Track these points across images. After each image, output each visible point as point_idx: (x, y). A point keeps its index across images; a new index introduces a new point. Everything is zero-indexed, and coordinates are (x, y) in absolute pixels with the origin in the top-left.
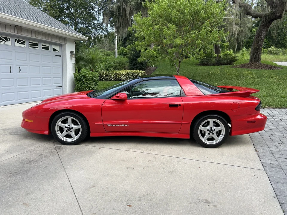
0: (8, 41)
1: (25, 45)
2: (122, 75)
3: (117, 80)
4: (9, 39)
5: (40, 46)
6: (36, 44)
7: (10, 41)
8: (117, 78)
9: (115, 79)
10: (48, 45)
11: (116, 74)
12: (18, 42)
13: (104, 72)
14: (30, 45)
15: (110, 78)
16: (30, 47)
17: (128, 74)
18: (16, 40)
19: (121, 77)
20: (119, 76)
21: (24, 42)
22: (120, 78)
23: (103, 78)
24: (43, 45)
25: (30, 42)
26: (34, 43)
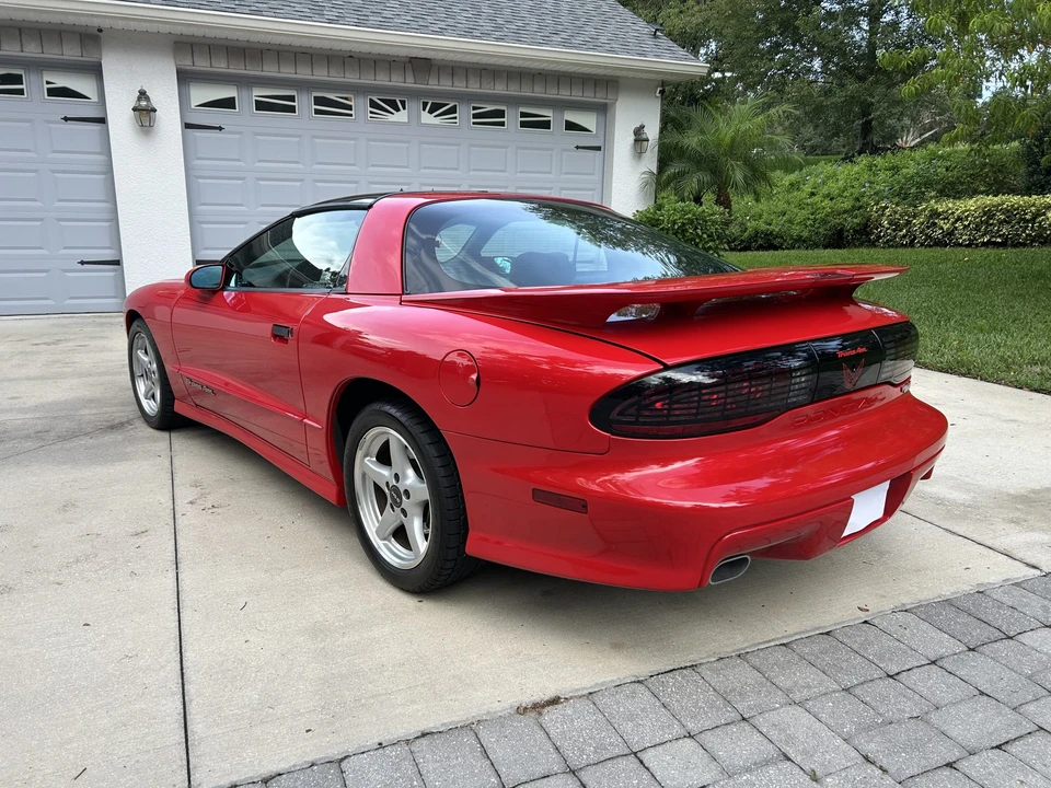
0: (398, 110)
1: (455, 118)
2: (959, 219)
3: (939, 243)
4: (403, 103)
5: (512, 118)
6: (501, 114)
7: (406, 111)
8: (938, 233)
9: (928, 237)
10: (548, 114)
11: (935, 214)
12: (431, 112)
13: (886, 208)
14: (475, 116)
15: (904, 236)
16: (474, 123)
17: (989, 213)
18: (425, 105)
19: (956, 228)
20: (945, 227)
21: (453, 110)
22: (951, 233)
23: (879, 237)
24: (523, 115)
25: (474, 108)
26: (490, 108)
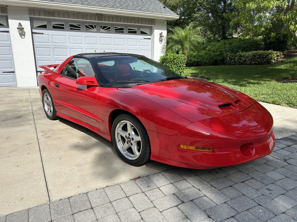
2: (247, 57)
3: (242, 64)
4: (95, 26)
5: (126, 30)
7: (96, 29)
9: (239, 62)
11: (241, 56)
12: (103, 29)
13: (228, 54)
16: (115, 32)
18: (101, 27)
19: (246, 60)
21: (109, 28)
22: (245, 61)
24: (129, 29)
25: (115, 28)
26: (120, 27)
